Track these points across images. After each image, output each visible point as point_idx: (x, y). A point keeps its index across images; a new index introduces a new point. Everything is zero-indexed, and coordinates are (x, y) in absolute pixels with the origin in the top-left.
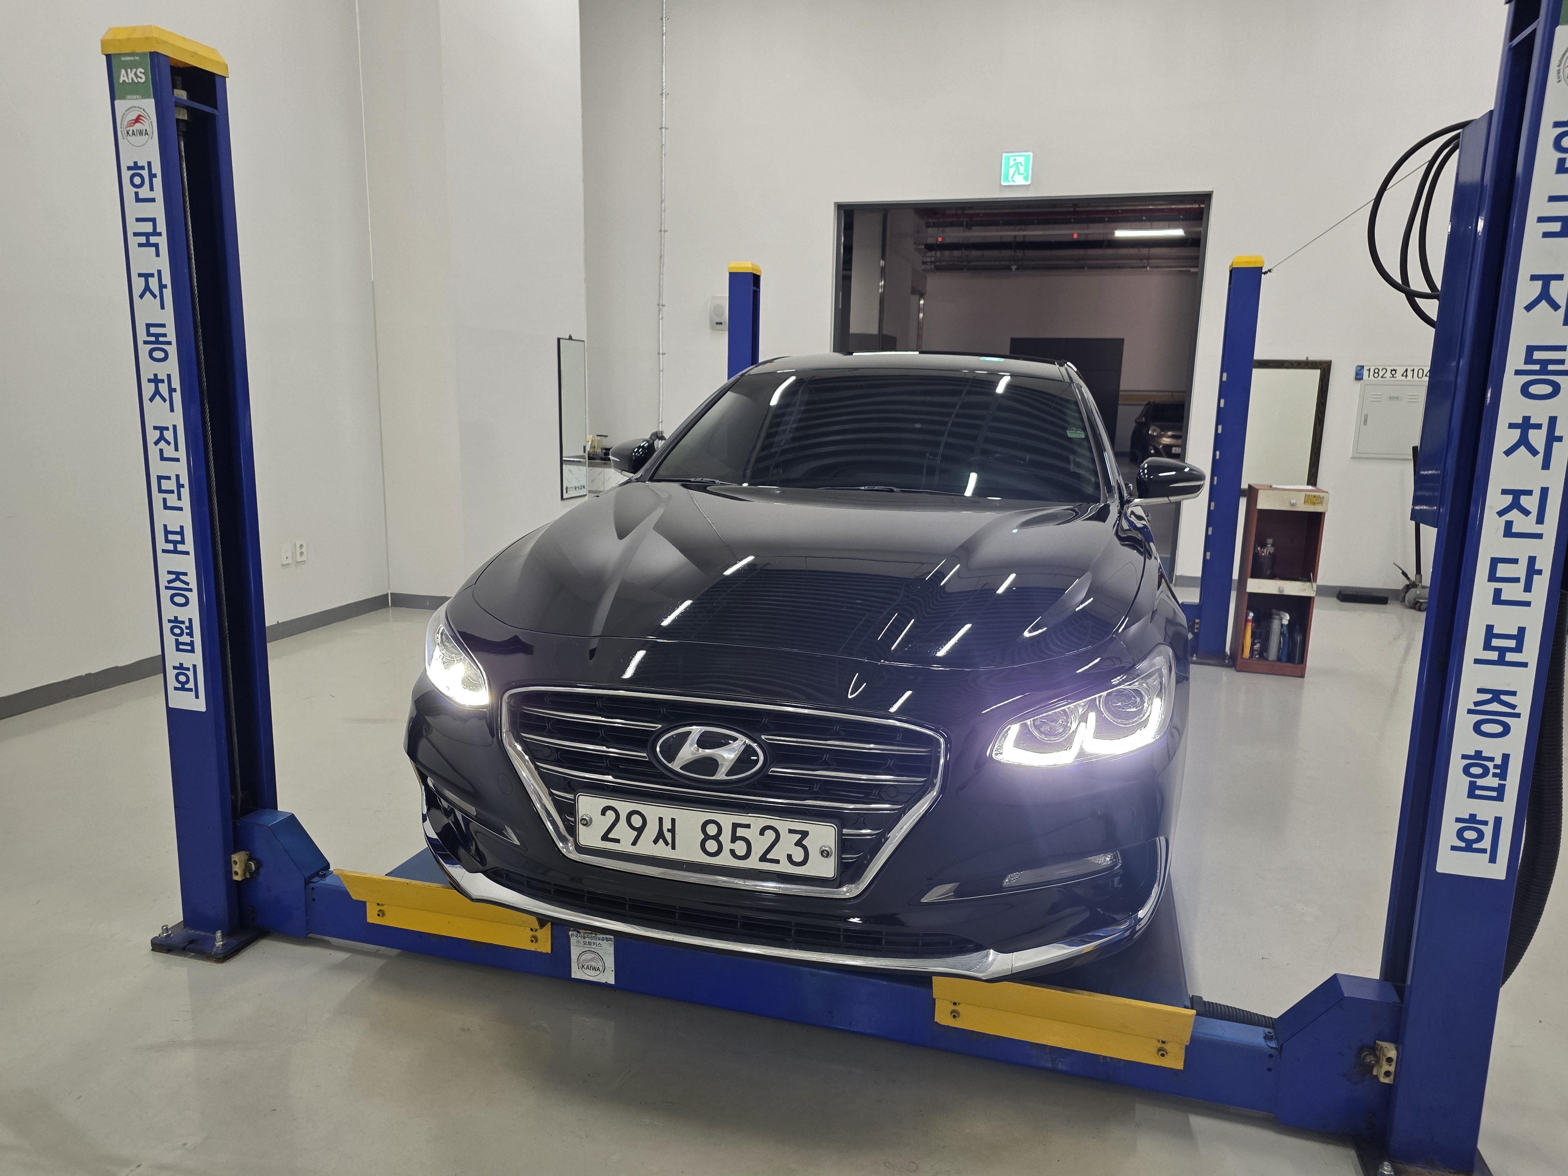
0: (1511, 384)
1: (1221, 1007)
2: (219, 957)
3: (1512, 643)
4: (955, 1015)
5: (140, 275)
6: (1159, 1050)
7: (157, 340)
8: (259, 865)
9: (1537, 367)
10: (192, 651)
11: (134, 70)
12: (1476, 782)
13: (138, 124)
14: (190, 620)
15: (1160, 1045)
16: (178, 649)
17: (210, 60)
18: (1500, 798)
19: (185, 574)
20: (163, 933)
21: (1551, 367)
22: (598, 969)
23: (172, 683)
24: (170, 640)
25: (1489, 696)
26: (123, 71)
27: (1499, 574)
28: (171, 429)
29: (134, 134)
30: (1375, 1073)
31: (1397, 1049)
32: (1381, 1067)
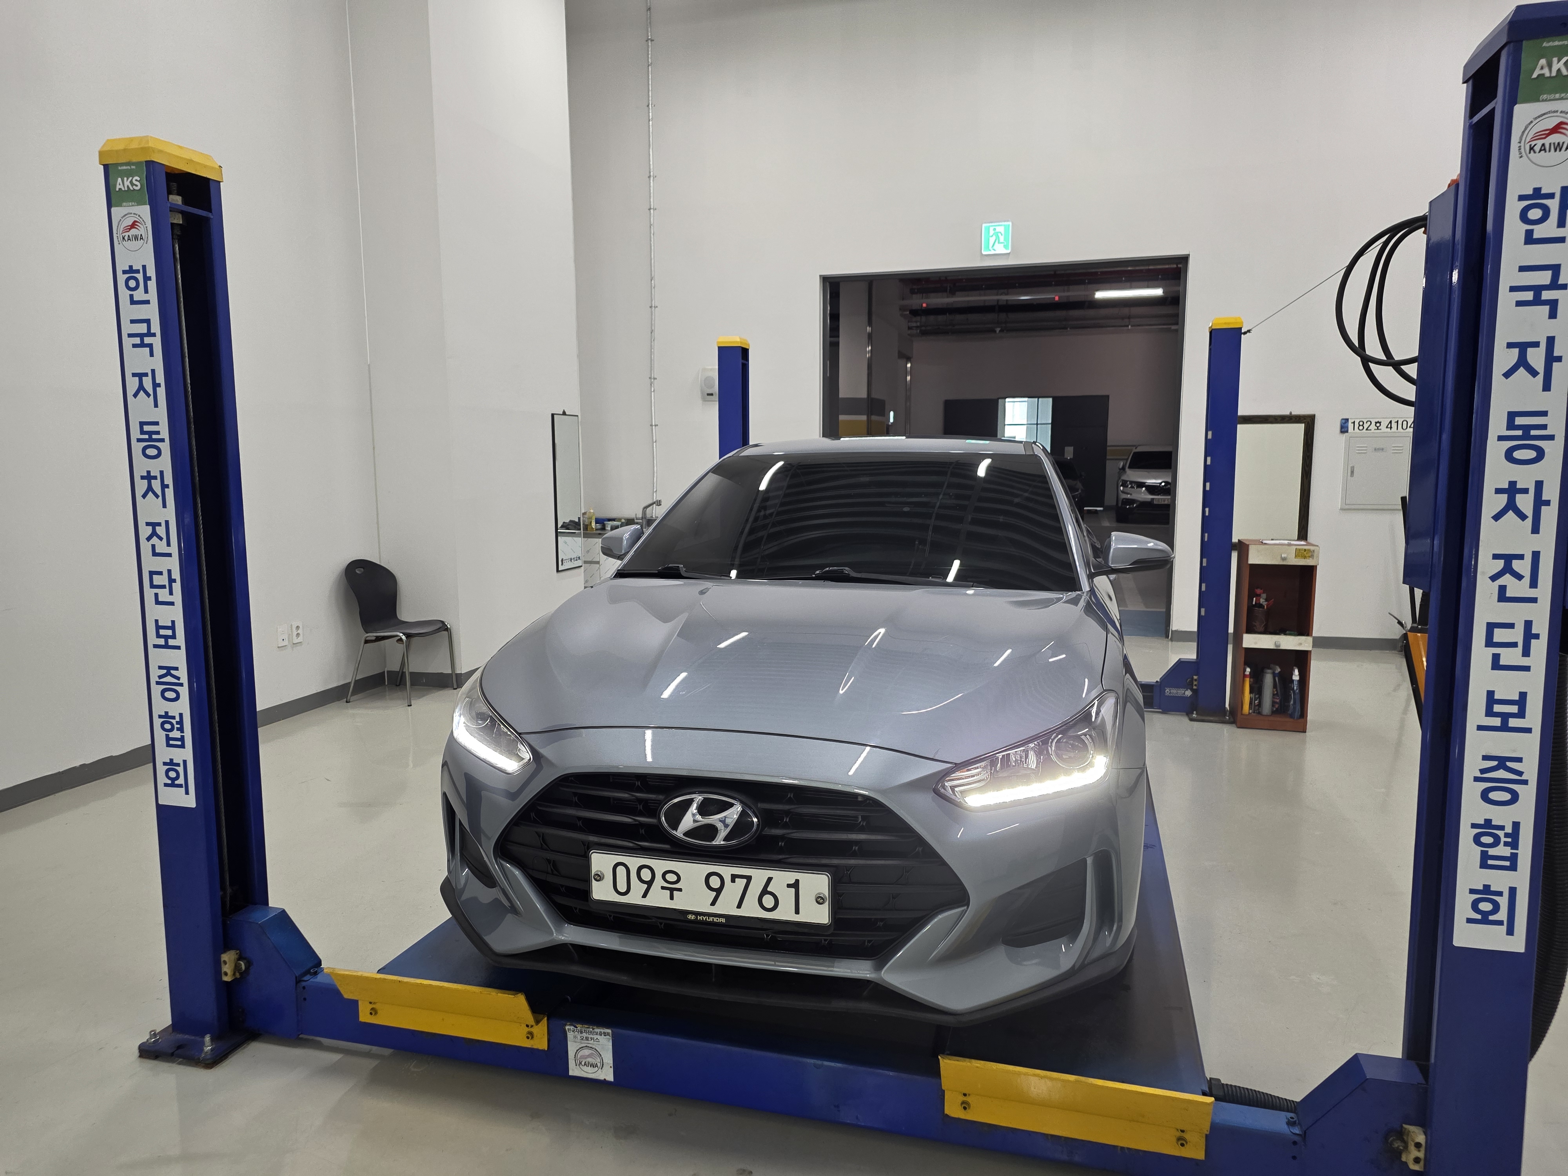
0: (1495, 450)
1: (1240, 1090)
2: (207, 1062)
3: (1514, 709)
4: (965, 1106)
5: (134, 375)
6: (1179, 1139)
7: (150, 439)
8: (249, 964)
9: (1519, 433)
10: (183, 746)
11: (130, 178)
12: (1488, 851)
13: (133, 230)
14: (181, 715)
15: (1179, 1134)
16: (168, 745)
17: (205, 166)
18: (1513, 867)
19: (176, 669)
20: (151, 1038)
21: (1533, 433)
22: (596, 1066)
23: (162, 779)
24: (160, 736)
25: (1495, 763)
26: (119, 180)
27: (1496, 639)
28: (163, 524)
29: (130, 239)
30: (1404, 1159)
31: (1425, 1134)
32: (1410, 1153)
